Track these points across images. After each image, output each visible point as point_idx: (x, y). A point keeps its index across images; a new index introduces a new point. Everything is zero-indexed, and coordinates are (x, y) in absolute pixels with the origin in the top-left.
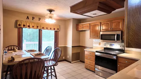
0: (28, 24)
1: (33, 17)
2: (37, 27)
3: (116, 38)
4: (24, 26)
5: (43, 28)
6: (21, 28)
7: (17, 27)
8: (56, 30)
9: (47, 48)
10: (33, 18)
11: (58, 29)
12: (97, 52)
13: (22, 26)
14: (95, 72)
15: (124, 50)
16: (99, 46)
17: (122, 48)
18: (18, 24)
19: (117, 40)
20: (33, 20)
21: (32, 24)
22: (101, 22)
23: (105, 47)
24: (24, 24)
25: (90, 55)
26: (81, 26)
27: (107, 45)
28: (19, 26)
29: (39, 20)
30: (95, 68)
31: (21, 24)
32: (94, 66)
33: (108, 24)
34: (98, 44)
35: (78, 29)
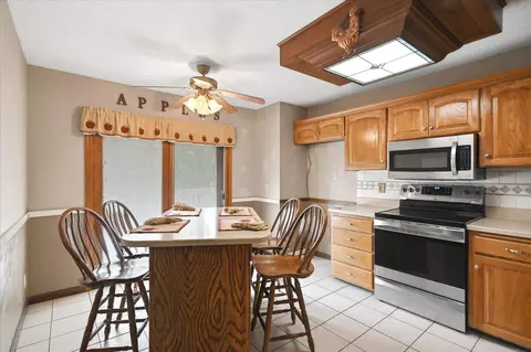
0: (121, 124)
1: (140, 99)
2: (157, 132)
3: (452, 162)
4: (108, 127)
5: (177, 136)
6: (97, 134)
7: (82, 132)
8: (223, 143)
10: (142, 101)
11: (230, 141)
12: (379, 216)
13: (100, 129)
14: (373, 292)
15: (484, 206)
16: (382, 196)
18: (86, 120)
19: (458, 169)
20: (140, 107)
21: (138, 121)
22: (386, 106)
23: (405, 198)
24: (107, 121)
25: (352, 228)
26: (311, 127)
28: (90, 130)
29: (163, 110)
30: (373, 276)
31: (94, 121)
32: (370, 268)
33: (418, 111)
34: (377, 187)
35: (299, 138)
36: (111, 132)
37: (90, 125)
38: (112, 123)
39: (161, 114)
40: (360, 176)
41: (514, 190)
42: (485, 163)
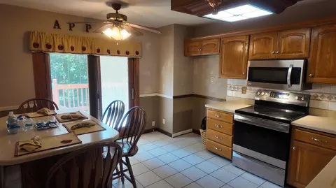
0: (58, 43)
1: (70, 24)
2: (84, 49)
3: (288, 78)
4: (48, 46)
5: (98, 51)
6: (41, 52)
7: (30, 51)
8: (133, 55)
9: (111, 105)
10: (71, 26)
11: (137, 53)
12: (237, 112)
13: (44, 48)
14: (231, 161)
15: (308, 107)
16: (243, 96)
17: (302, 102)
18: (33, 42)
19: (292, 83)
20: (70, 29)
21: (70, 41)
22: (249, 33)
23: (258, 99)
24: (48, 42)
25: (220, 119)
26: (197, 44)
27: (263, 94)
28: (36, 49)
29: (87, 31)
30: (232, 151)
31: (39, 42)
32: (231, 145)
33: (270, 39)
34: (241, 90)
35: (188, 52)
36: (51, 50)
37: (36, 45)
38: (52, 44)
39: (86, 35)
40: (230, 81)
41: (328, 98)
42: (309, 80)
